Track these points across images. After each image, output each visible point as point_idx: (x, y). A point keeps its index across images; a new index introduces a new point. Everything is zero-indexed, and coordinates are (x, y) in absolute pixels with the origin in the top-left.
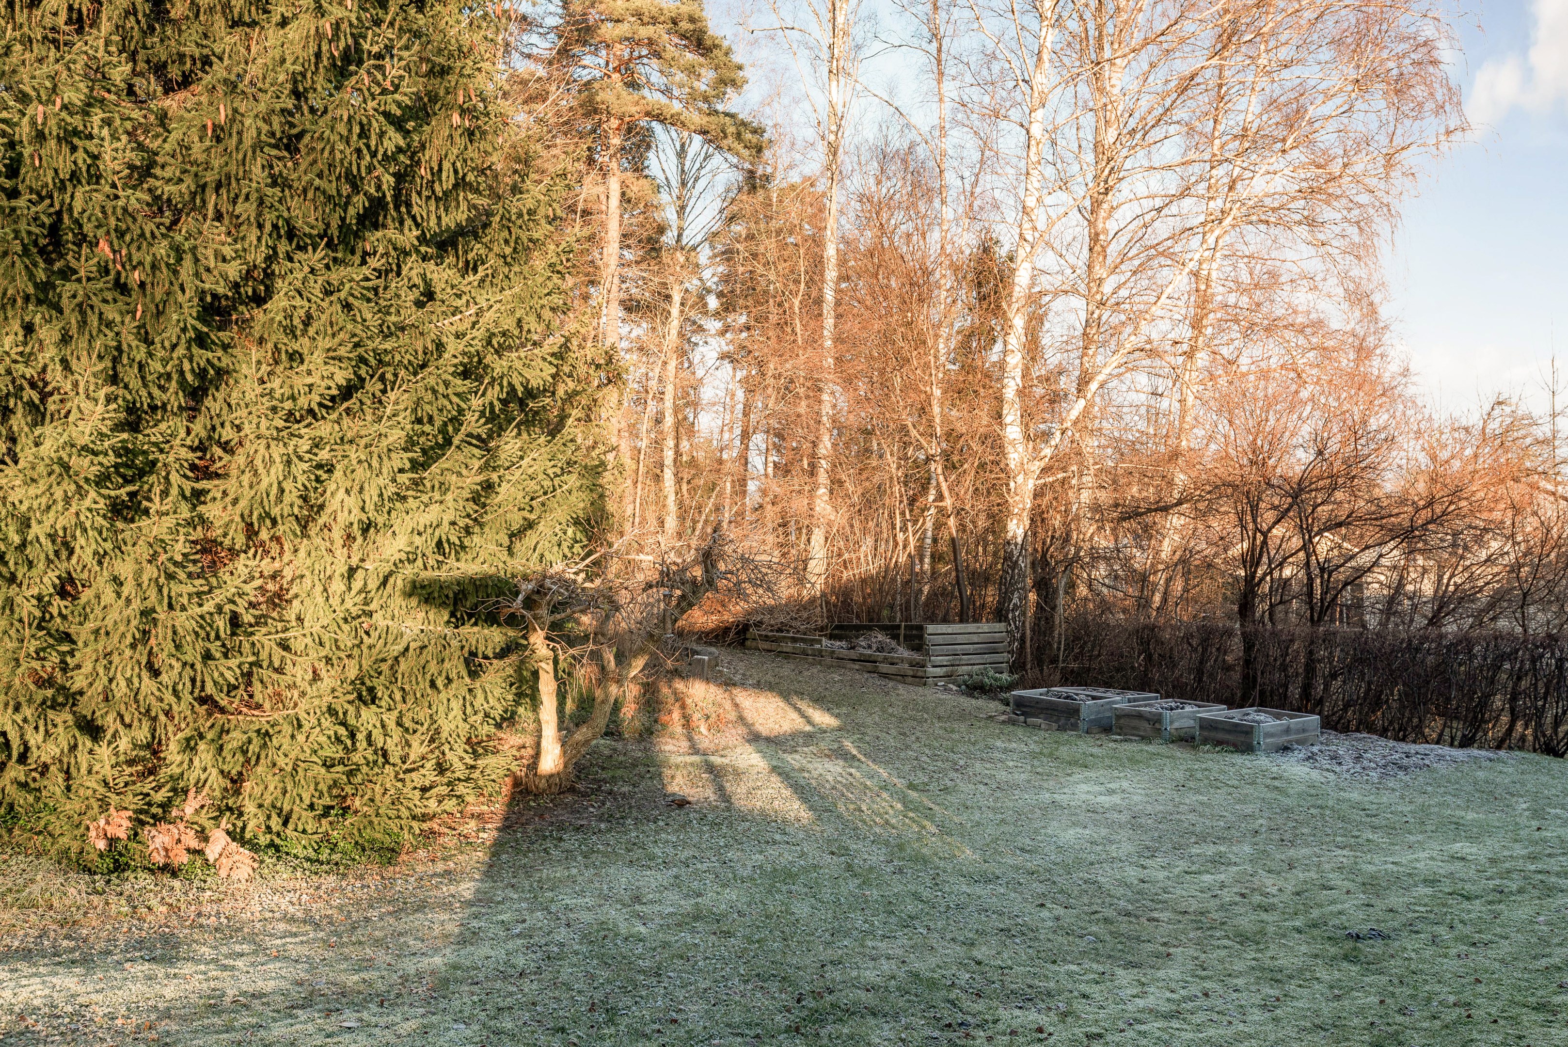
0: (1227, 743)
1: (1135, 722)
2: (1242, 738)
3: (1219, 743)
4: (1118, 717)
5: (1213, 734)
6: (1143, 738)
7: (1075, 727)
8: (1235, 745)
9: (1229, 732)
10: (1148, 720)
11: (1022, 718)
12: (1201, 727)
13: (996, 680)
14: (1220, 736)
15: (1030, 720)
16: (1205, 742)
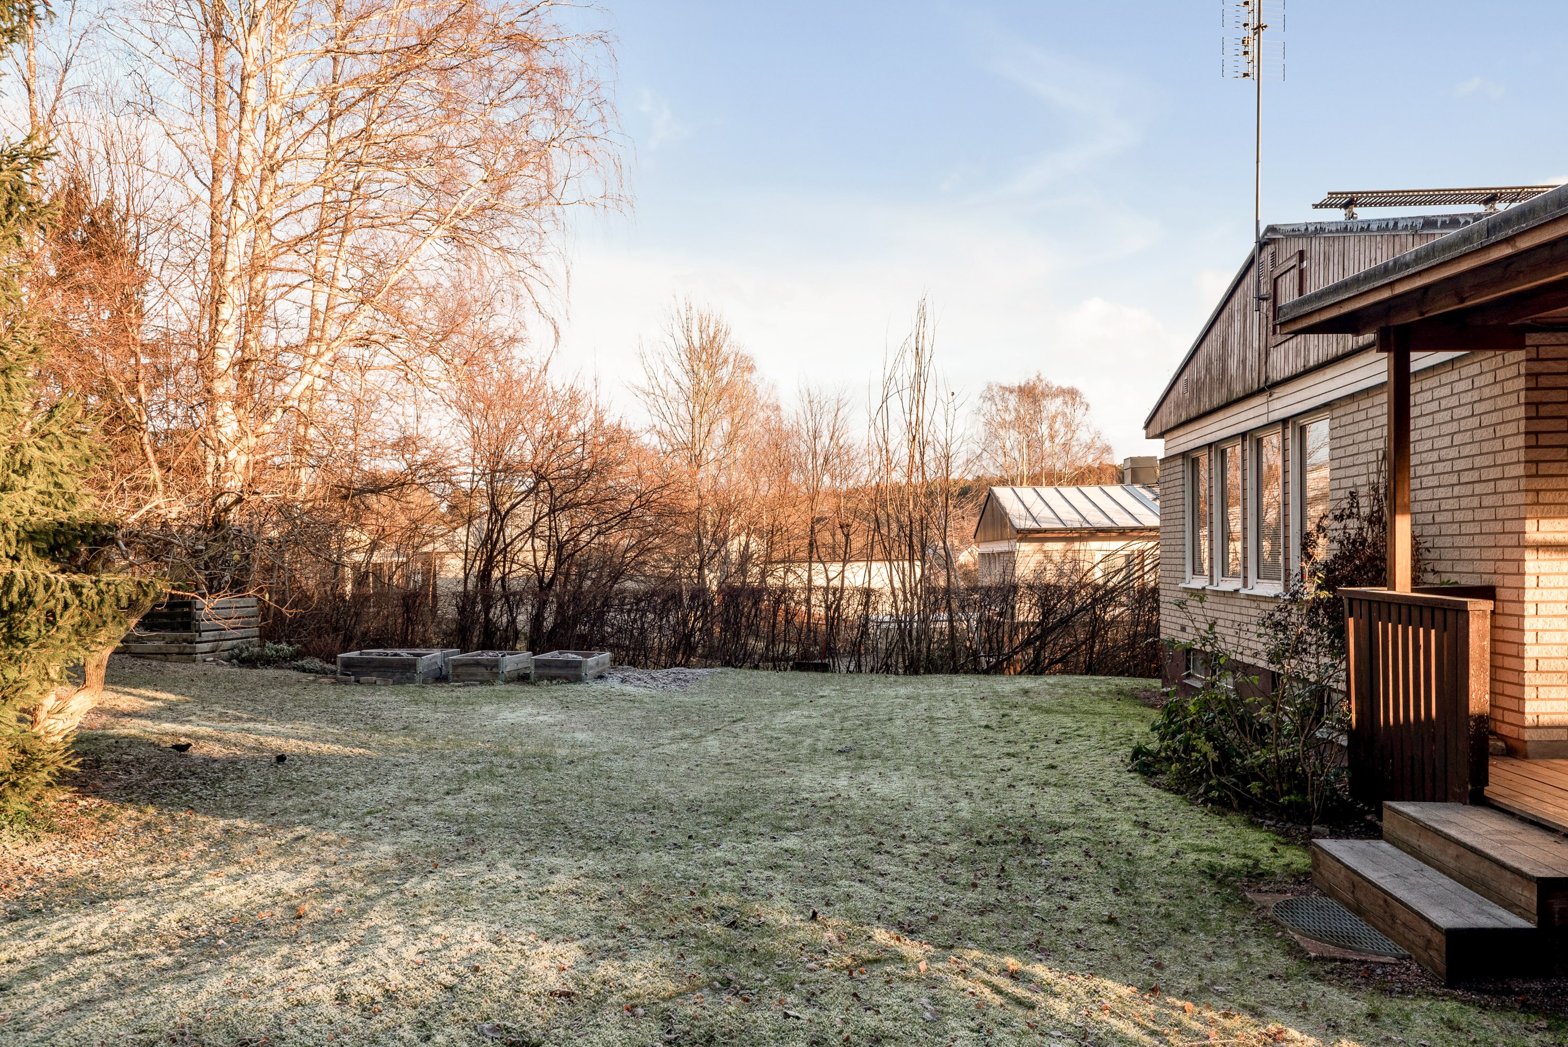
0: (559, 677)
1: (473, 670)
2: (572, 672)
3: (551, 678)
4: (455, 667)
5: (546, 671)
6: (482, 683)
7: (411, 680)
8: (566, 678)
9: (561, 668)
10: (486, 667)
11: (353, 678)
12: (536, 667)
13: (277, 651)
14: (554, 672)
15: (362, 679)
16: (541, 678)
